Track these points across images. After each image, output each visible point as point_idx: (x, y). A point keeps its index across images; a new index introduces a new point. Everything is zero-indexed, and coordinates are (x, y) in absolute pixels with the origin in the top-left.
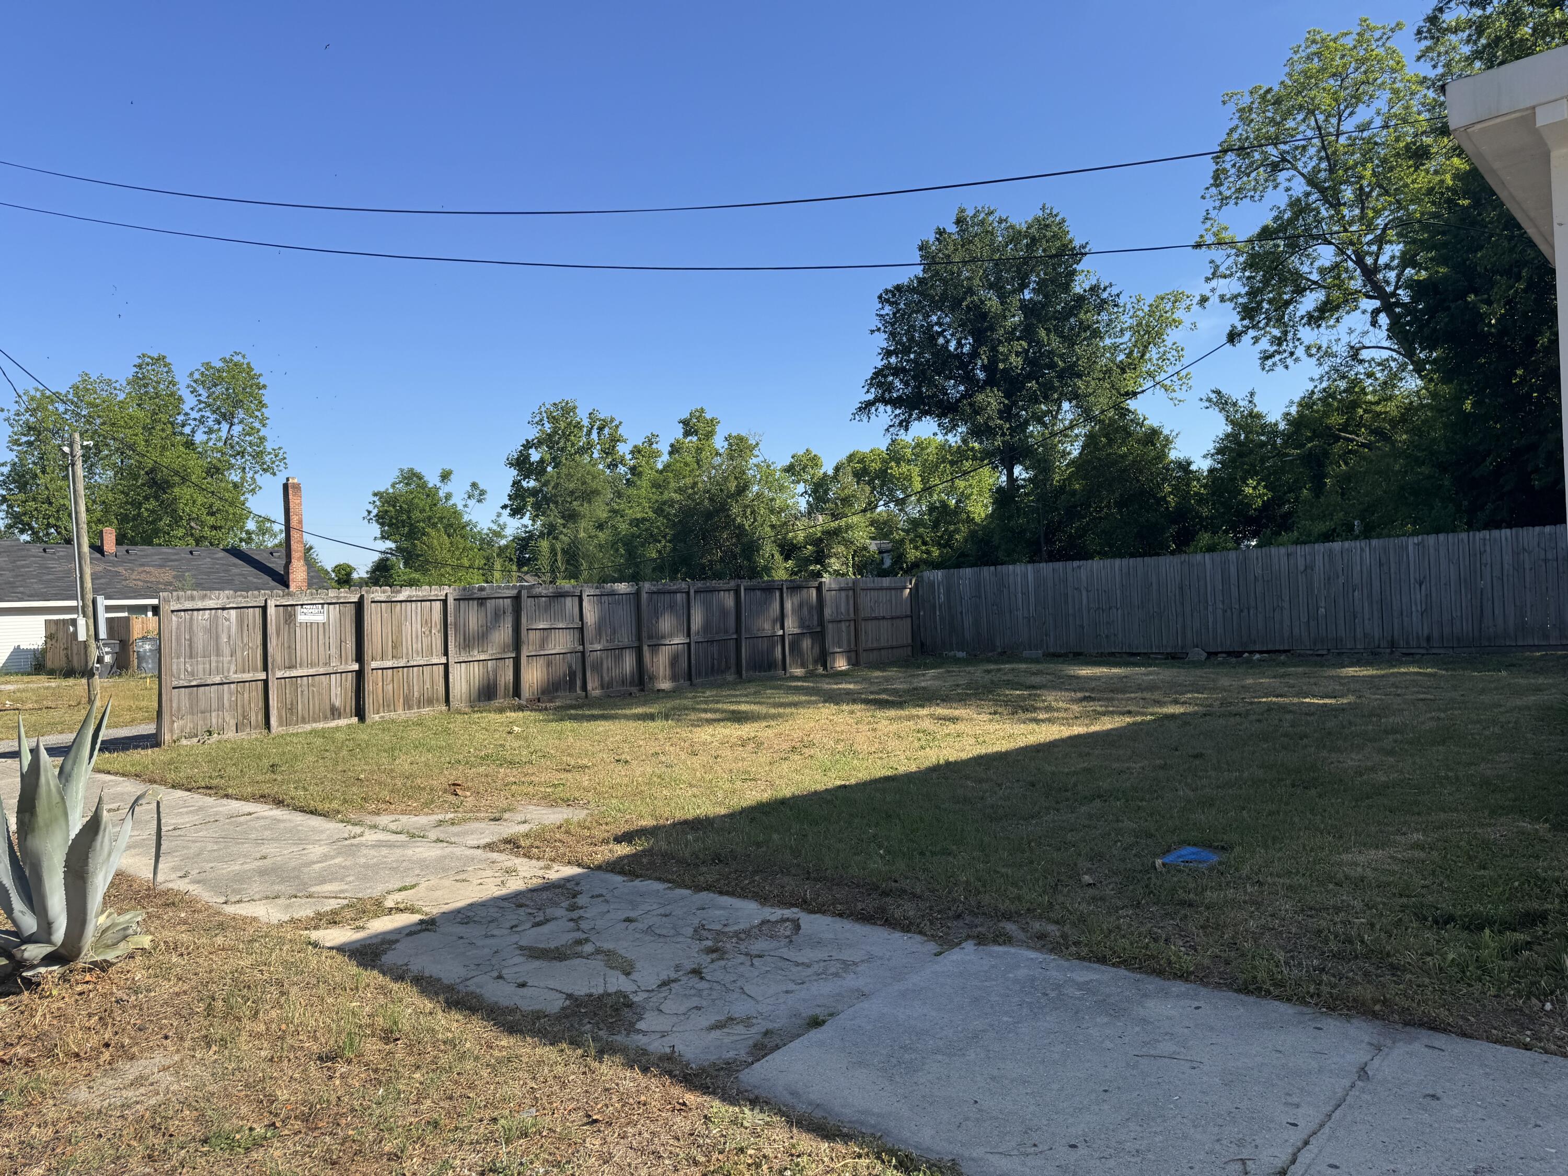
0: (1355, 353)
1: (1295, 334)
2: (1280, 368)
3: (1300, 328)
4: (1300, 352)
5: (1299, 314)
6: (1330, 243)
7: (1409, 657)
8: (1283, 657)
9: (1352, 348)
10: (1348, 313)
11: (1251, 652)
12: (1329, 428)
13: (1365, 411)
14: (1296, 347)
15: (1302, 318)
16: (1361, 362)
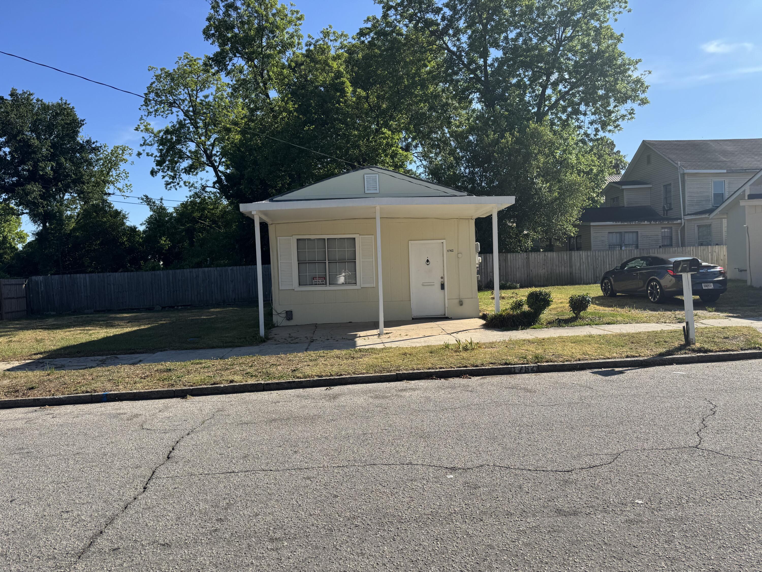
0: (204, 188)
1: (179, 176)
2: (173, 189)
3: (181, 174)
4: (182, 183)
5: (181, 168)
6: (194, 142)
7: (229, 305)
8: (189, 307)
9: (203, 186)
10: (201, 171)
11: (177, 306)
12: (194, 218)
13: (208, 212)
14: (180, 181)
15: (182, 169)
16: (206, 192)
